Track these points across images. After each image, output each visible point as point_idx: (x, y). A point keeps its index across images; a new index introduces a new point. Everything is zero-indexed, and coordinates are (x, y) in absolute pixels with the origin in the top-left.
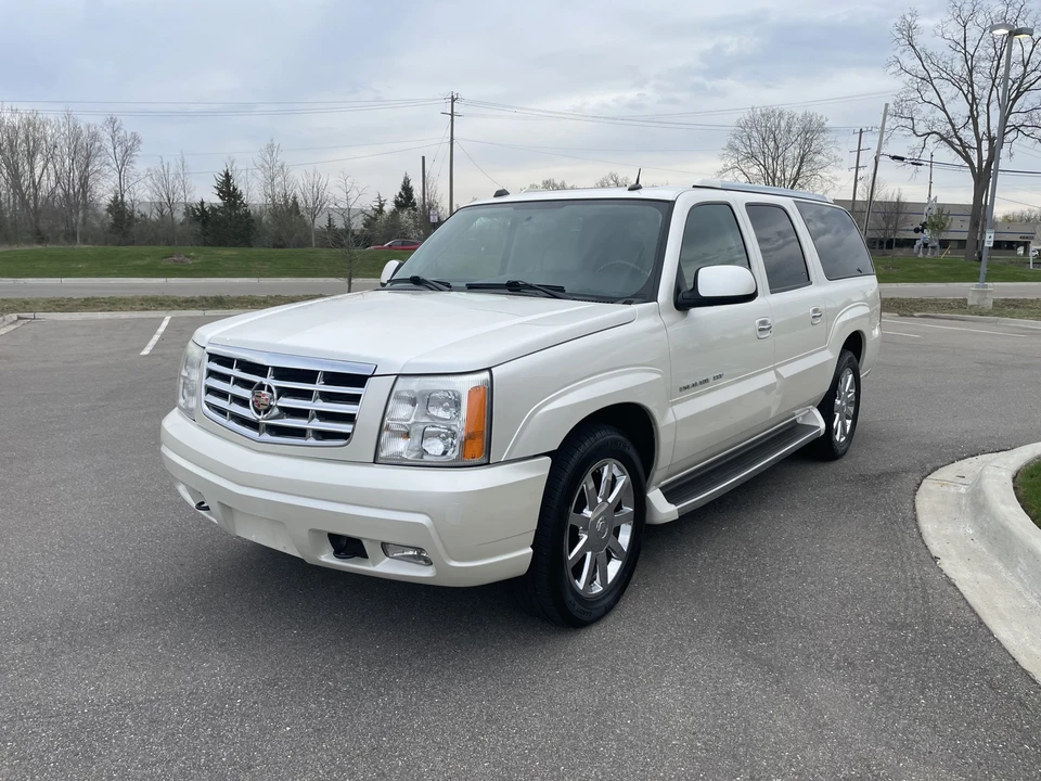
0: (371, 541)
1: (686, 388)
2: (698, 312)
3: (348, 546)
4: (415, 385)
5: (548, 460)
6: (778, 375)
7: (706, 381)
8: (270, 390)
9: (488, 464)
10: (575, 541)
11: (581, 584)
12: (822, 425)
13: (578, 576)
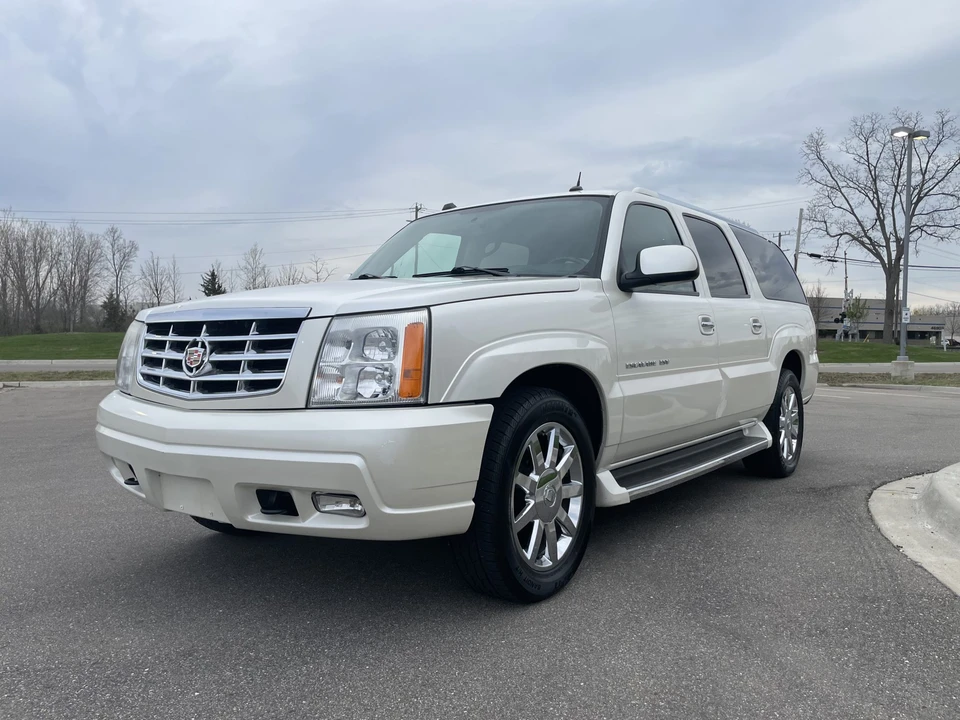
0: (300, 490)
1: (634, 366)
2: (641, 297)
3: (277, 501)
4: (351, 325)
5: (490, 408)
6: (723, 375)
7: (653, 364)
8: (203, 346)
9: (426, 405)
10: (521, 504)
11: (529, 555)
12: (769, 438)
13: (526, 546)
